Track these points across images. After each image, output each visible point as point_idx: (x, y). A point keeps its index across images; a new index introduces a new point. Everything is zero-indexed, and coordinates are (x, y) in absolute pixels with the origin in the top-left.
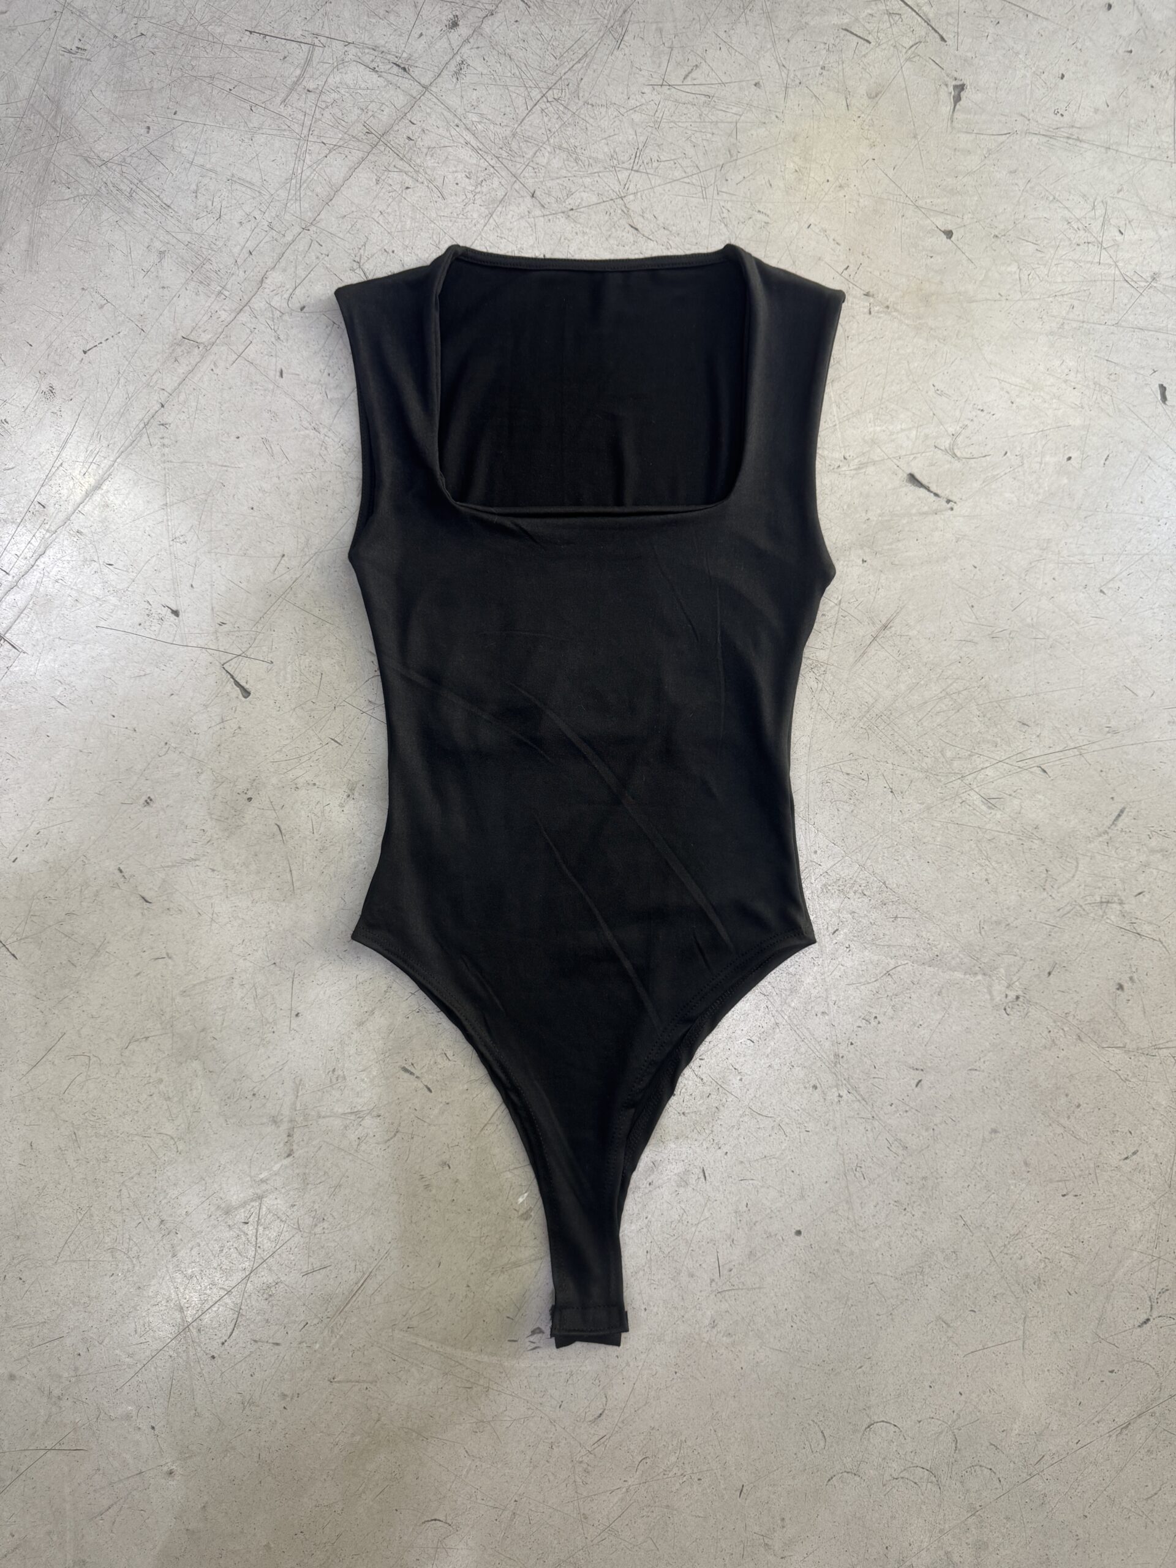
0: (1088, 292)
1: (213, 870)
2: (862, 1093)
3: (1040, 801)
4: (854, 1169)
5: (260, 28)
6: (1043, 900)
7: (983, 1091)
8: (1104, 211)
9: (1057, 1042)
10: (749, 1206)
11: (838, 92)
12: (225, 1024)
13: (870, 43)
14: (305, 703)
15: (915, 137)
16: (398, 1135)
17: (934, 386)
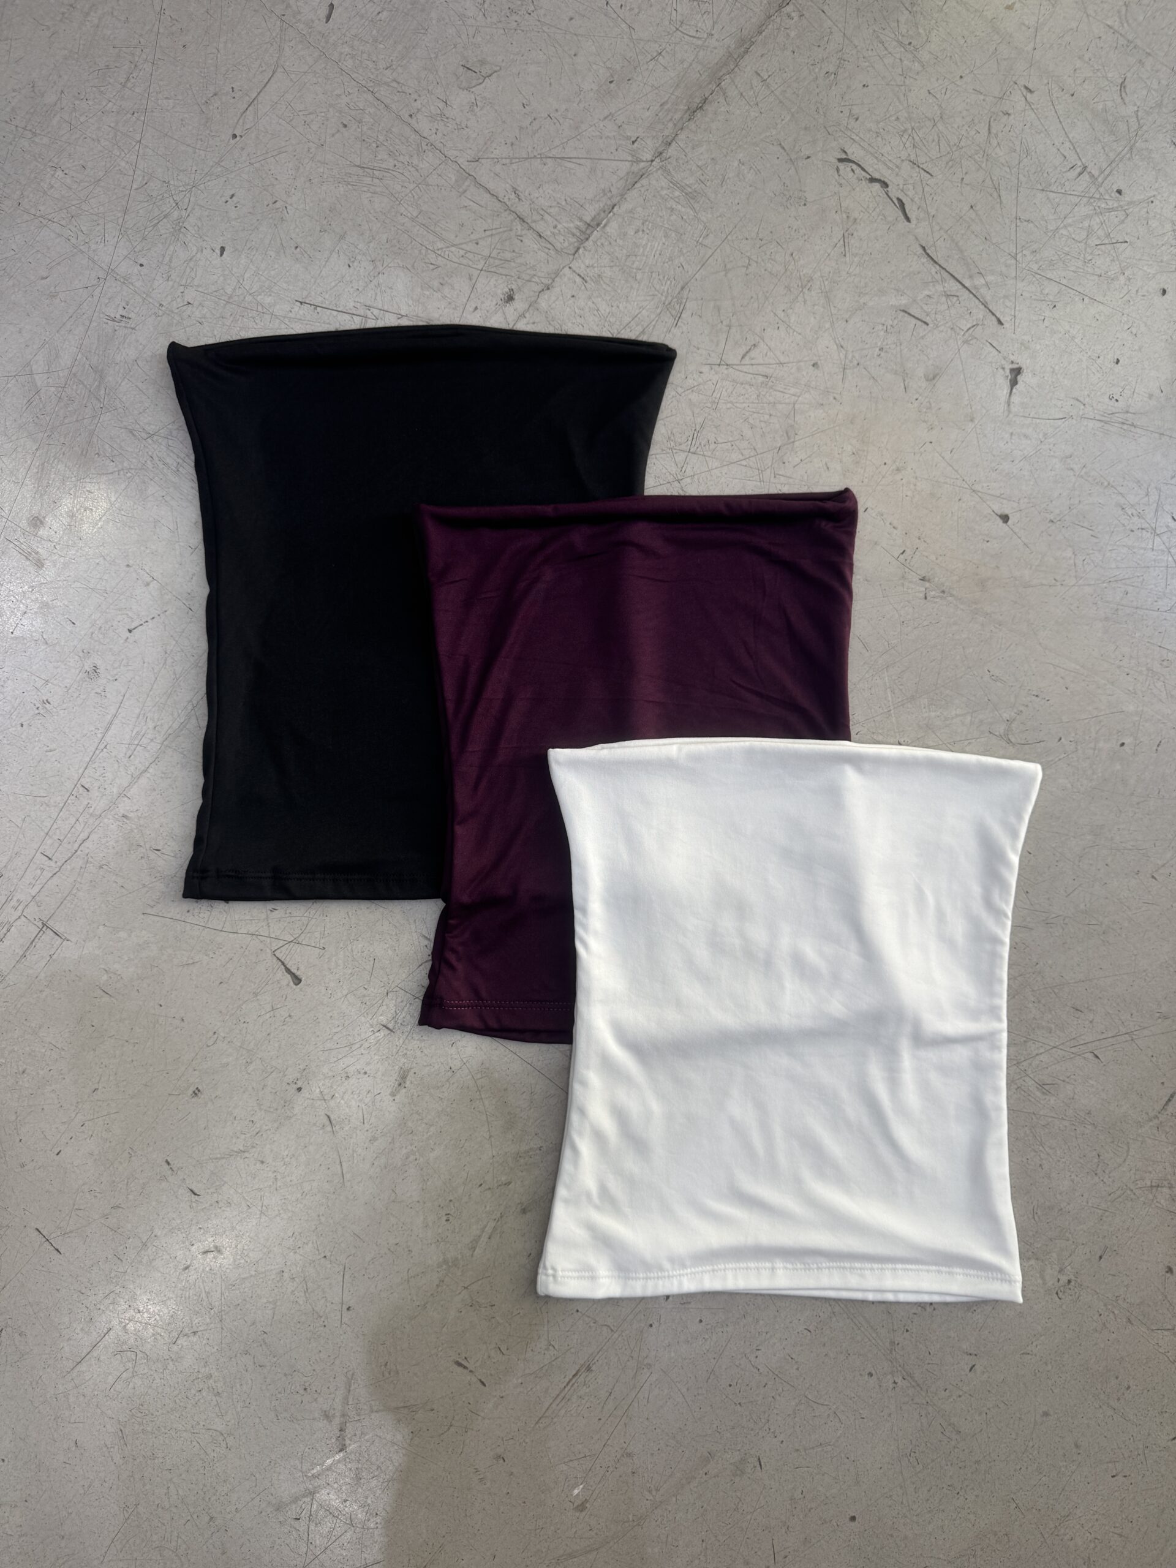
0: (1141, 578)
1: (262, 1162)
2: (916, 1379)
3: (1092, 1086)
4: (908, 1454)
5: (310, 299)
6: (1095, 1184)
7: (1035, 1375)
8: (1157, 497)
9: (1108, 1326)
10: (804, 1493)
11: (896, 373)
12: (275, 1318)
13: (928, 324)
14: (356, 990)
15: (972, 420)
16: (452, 1429)
17: (989, 671)
